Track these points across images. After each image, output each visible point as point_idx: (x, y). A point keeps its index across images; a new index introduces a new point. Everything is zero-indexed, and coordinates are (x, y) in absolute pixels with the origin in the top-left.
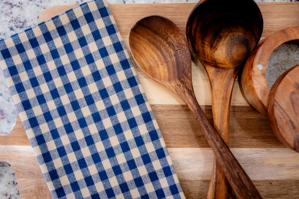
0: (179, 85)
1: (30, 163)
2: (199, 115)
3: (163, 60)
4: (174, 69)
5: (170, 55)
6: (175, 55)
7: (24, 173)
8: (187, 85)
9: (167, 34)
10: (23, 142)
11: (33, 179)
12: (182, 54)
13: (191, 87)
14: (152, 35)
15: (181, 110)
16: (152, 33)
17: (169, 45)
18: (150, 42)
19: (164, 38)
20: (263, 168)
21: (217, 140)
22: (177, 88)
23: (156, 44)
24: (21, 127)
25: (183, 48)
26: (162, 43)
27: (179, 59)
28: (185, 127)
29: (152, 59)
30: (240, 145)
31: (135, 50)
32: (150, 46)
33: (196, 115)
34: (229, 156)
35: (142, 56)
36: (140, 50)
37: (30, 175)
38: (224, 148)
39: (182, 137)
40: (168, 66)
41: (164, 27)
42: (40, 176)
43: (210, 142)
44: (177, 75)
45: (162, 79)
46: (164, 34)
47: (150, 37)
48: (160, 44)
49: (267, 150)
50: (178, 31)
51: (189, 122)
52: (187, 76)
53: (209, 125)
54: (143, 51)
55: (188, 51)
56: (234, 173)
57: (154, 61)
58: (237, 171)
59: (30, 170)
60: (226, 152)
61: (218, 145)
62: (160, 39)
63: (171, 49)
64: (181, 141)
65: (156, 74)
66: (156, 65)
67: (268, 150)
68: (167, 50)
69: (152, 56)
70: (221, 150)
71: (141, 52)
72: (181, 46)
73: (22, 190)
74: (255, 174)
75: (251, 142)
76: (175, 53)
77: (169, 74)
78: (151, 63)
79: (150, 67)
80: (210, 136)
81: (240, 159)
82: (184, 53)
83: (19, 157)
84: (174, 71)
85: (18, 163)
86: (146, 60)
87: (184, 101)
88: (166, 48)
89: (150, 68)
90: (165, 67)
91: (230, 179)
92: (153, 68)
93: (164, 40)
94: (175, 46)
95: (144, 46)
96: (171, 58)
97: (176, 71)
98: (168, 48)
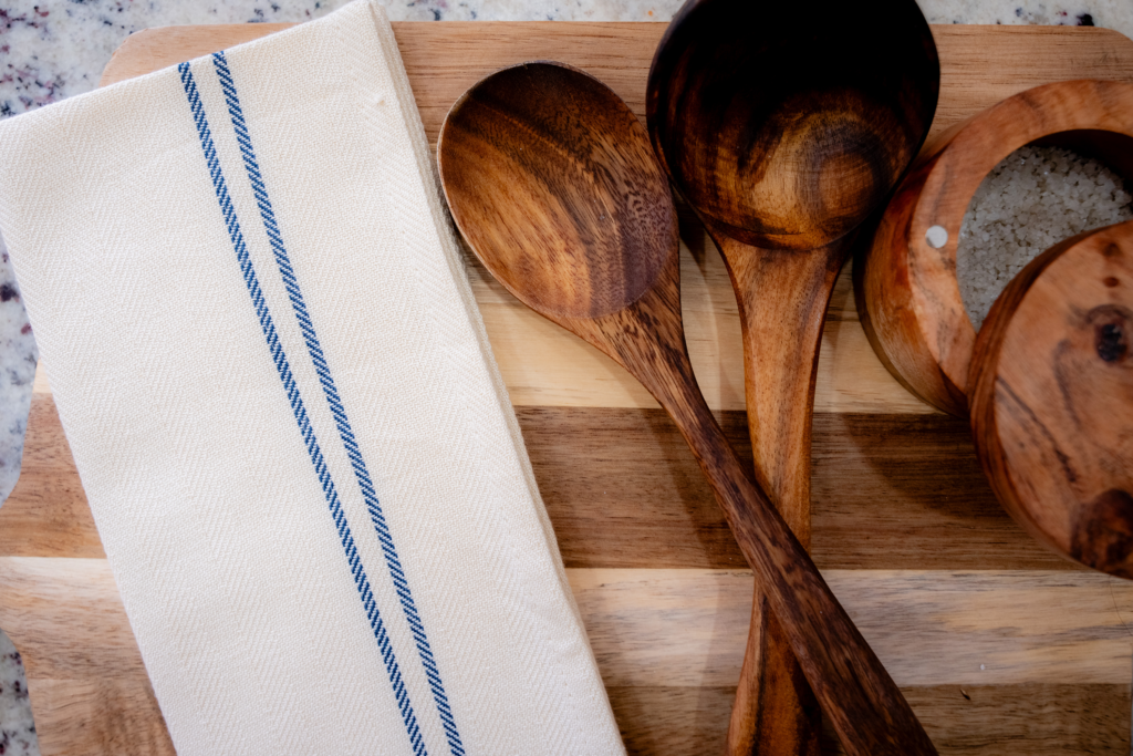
0: (632, 329)
1: (75, 623)
2: (705, 447)
3: (572, 232)
4: (615, 267)
5: (598, 215)
6: (618, 216)
7: (56, 658)
8: (662, 329)
9: (588, 133)
10: (47, 542)
11: (87, 683)
12: (644, 212)
13: (676, 337)
14: (531, 138)
15: (641, 430)
16: (529, 131)
17: (595, 177)
18: (524, 164)
19: (576, 149)
20: (941, 642)
21: (774, 542)
22: (624, 341)
23: (544, 173)
24: (41, 489)
25: (649, 187)
26: (570, 168)
27: (633, 231)
28: (656, 491)
29: (532, 229)
30: (857, 557)
31: (463, 198)
32: (521, 179)
33: (697, 445)
34: (818, 598)
35: (491, 219)
36: (483, 195)
37: (76, 665)
38: (798, 570)
39: (644, 528)
40: (591, 256)
41: (575, 106)
42: (113, 669)
43: (748, 549)
44: (623, 291)
45: (568, 309)
46: (576, 132)
47: (522, 145)
48: (560, 170)
49: (956, 576)
50: (631, 124)
51: (674, 471)
52: (663, 298)
53: (743, 482)
54: (497, 201)
55: (666, 202)
56: (833, 663)
57: (537, 238)
58: (847, 654)
59: (78, 650)
60: (805, 586)
61: (779, 558)
62: (560, 152)
63: (602, 190)
64: (641, 543)
65: (544, 288)
66: (544, 253)
67: (959, 576)
68: (587, 195)
69: (529, 217)
70: (789, 579)
71: (489, 203)
72: (641, 181)
73: (45, 721)
74: (910, 665)
75: (901, 547)
76: (619, 208)
77: (596, 287)
78: (526, 244)
79: (524, 260)
80: (748, 524)
81: (857, 608)
82: (652, 206)
83: (36, 600)
84: (615, 276)
85: (29, 623)
86: (508, 236)
87: (652, 393)
88: (585, 185)
89: (524, 263)
90: (582, 259)
91: (818, 684)
92: (533, 263)
93: (576, 157)
94: (617, 181)
95: (499, 182)
96: (601, 226)
97: (622, 277)
98: (593, 188)
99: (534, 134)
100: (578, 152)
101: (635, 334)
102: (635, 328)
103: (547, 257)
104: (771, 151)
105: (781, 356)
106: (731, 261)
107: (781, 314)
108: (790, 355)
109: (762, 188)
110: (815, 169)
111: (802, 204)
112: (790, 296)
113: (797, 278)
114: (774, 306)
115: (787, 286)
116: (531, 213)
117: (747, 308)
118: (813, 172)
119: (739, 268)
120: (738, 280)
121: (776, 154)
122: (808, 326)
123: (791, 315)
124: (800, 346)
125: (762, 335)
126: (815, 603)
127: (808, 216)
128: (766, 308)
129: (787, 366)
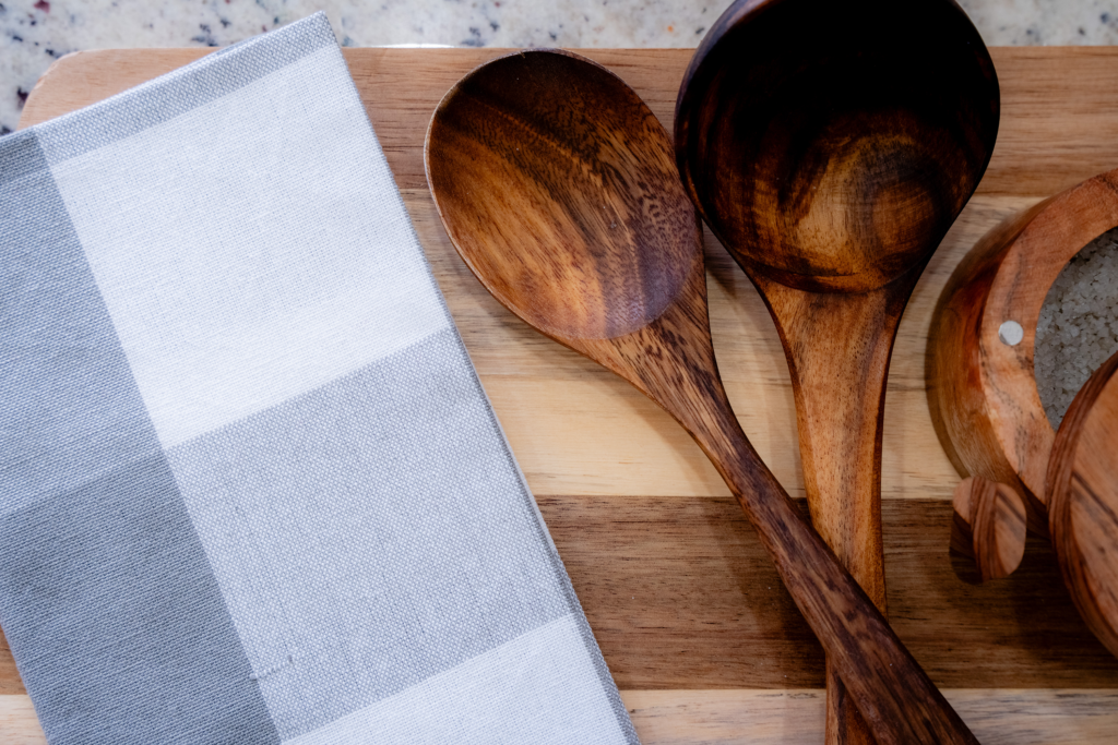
0: (655, 350)
2: (745, 480)
3: (579, 243)
4: (631, 281)
5: (608, 223)
6: (633, 223)
8: (689, 349)
9: (594, 129)
12: (662, 218)
13: (705, 357)
14: (529, 137)
16: (527, 128)
17: (604, 179)
18: (521, 166)
19: (581, 147)
21: (831, 585)
22: (646, 363)
23: (544, 176)
25: (667, 189)
26: (575, 170)
27: (650, 239)
29: (533, 240)
31: (455, 206)
32: (519, 184)
33: (736, 479)
34: (887, 649)
35: (487, 230)
36: (476, 202)
38: (861, 616)
40: (602, 269)
41: (579, 99)
43: (803, 596)
44: (642, 308)
45: (581, 330)
46: (581, 129)
47: (519, 144)
48: (562, 173)
50: (644, 118)
52: (688, 312)
53: (792, 518)
54: (492, 209)
55: (686, 205)
56: (910, 725)
57: (539, 251)
58: (925, 713)
60: (870, 634)
61: (837, 603)
62: (563, 152)
63: (612, 194)
65: (551, 307)
66: (549, 268)
68: (595, 200)
69: (529, 228)
70: (852, 628)
71: (483, 212)
72: (657, 182)
76: (633, 214)
77: (610, 305)
78: (527, 258)
79: (526, 276)
80: (800, 567)
82: (671, 211)
84: (631, 290)
86: (507, 249)
87: (680, 422)
88: (592, 190)
89: (527, 280)
90: (592, 274)
92: (537, 280)
93: (581, 157)
94: (630, 183)
95: (494, 187)
96: (613, 235)
97: (640, 292)
98: (602, 192)
99: (532, 132)
100: (583, 151)
101: (659, 355)
102: (659, 349)
103: (551, 273)
104: (815, 181)
105: (839, 415)
106: (776, 308)
107: (836, 367)
108: (851, 413)
109: (807, 224)
110: (868, 201)
111: (854, 241)
112: (846, 346)
113: (853, 325)
114: (828, 358)
115: (842, 334)
116: (531, 223)
117: (797, 361)
118: (865, 204)
119: (786, 317)
120: (786, 330)
121: (822, 184)
122: (869, 379)
123: (849, 368)
124: (861, 403)
125: (818, 392)
126: (883, 654)
127: (861, 254)
128: (819, 361)
129: (847, 426)
